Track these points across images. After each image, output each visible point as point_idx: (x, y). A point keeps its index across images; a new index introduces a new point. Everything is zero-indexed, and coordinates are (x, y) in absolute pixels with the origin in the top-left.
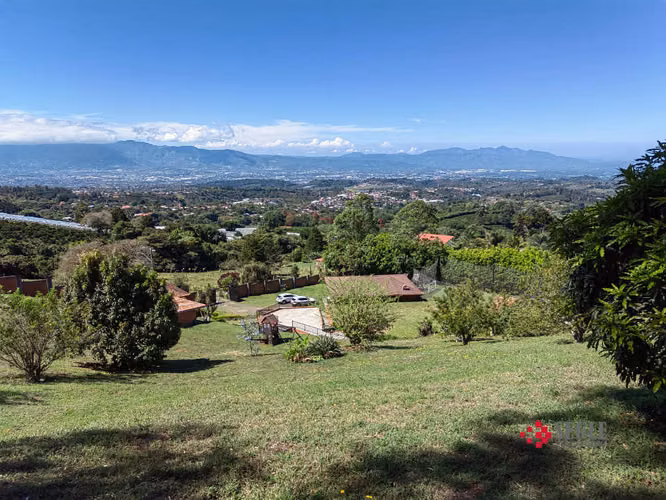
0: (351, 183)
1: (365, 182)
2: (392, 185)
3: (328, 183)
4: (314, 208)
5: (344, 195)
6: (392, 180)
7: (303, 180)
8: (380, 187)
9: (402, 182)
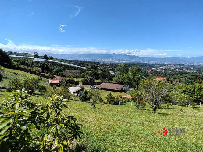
0: (166, 65)
1: (170, 65)
2: (179, 66)
3: (159, 64)
4: (152, 70)
5: (162, 68)
6: (179, 65)
7: (152, 63)
8: (175, 66)
9: (183, 65)
